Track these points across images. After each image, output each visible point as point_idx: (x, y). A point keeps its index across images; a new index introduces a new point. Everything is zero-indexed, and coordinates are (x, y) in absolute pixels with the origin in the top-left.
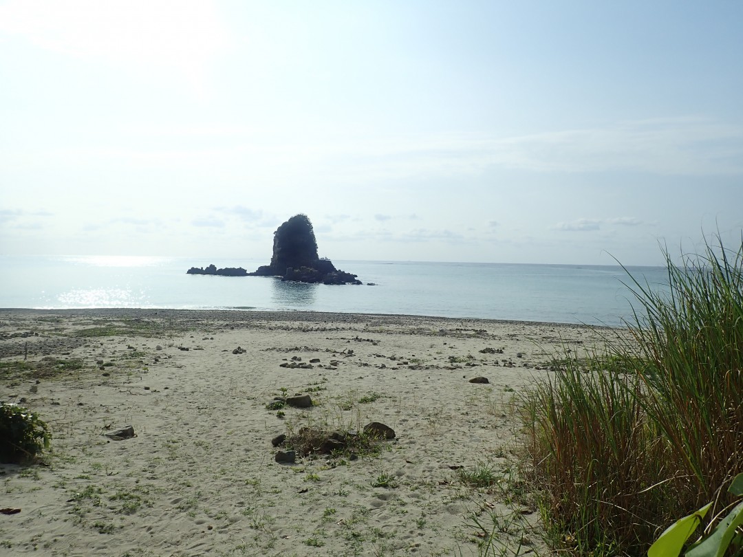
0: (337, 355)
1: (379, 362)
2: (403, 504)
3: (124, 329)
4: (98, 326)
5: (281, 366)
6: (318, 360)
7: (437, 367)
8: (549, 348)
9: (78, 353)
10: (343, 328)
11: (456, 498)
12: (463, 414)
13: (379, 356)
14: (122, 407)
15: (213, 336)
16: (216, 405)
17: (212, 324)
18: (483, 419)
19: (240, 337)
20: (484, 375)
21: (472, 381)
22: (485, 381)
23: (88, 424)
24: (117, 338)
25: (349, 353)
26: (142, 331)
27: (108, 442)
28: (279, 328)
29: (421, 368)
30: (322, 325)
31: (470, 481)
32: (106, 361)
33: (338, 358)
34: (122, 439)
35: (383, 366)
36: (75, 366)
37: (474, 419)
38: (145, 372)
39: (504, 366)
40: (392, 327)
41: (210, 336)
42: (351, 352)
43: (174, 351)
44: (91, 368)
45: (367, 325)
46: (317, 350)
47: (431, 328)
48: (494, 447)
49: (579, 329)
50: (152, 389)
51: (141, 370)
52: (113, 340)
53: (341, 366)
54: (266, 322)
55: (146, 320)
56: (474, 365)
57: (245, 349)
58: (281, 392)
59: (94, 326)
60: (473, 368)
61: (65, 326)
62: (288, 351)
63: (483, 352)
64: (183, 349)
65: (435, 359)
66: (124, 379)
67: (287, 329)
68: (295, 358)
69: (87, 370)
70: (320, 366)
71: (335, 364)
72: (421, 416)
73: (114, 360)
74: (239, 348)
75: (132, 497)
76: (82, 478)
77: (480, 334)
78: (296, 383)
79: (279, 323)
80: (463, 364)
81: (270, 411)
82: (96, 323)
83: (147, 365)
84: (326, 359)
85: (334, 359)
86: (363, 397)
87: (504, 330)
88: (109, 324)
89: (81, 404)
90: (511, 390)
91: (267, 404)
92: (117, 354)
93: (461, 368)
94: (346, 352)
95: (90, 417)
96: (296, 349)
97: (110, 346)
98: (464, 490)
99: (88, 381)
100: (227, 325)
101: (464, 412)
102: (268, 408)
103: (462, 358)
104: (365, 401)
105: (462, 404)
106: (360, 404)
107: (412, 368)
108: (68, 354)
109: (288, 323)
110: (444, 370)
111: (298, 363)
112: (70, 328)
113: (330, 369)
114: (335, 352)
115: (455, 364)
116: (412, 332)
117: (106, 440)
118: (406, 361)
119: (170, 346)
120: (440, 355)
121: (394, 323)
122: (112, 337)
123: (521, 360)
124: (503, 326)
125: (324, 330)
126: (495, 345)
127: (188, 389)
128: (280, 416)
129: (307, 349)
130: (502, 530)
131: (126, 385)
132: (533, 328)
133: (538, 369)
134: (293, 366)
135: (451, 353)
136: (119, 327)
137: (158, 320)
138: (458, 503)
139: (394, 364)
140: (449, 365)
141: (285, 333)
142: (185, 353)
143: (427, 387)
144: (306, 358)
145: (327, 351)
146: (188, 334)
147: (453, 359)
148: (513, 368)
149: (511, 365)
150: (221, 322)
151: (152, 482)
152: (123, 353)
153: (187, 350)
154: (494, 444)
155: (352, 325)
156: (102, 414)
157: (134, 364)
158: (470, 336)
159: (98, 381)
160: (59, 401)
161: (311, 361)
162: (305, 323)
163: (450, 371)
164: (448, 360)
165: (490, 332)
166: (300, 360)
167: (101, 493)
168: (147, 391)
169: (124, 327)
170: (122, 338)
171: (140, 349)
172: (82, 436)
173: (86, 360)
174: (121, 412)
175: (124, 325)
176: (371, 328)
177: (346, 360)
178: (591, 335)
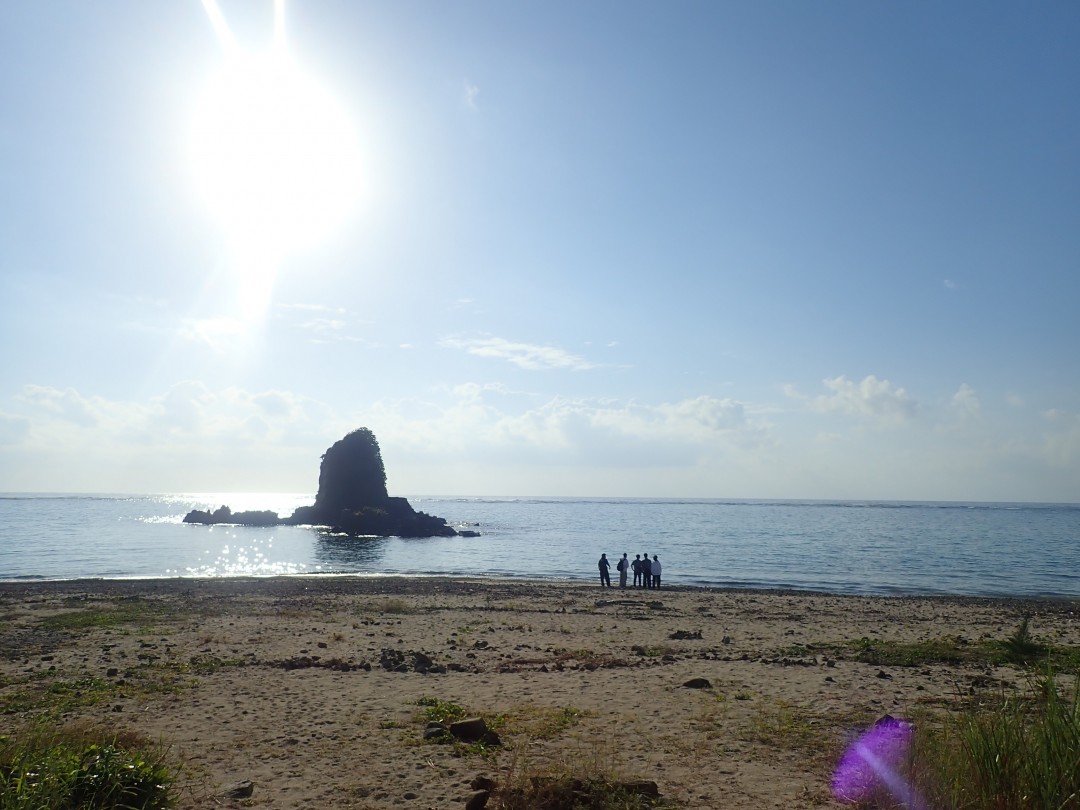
3: (120, 613)
8: (760, 628)
20: (698, 675)
21: (688, 686)
22: (705, 684)
30: (428, 601)
32: (122, 669)
39: (716, 658)
49: (790, 598)
55: (147, 597)
56: (674, 659)
59: (66, 611)
60: (676, 664)
61: (19, 610)
63: (673, 637)
65: (612, 650)
77: (655, 609)
80: (657, 658)
87: (685, 600)
93: (658, 664)
103: (651, 648)
112: (27, 614)
115: (646, 658)
126: (685, 626)
133: (766, 662)
135: (632, 641)
137: (165, 598)
140: (638, 659)
147: (640, 651)
148: (730, 662)
152: (138, 655)
164: (633, 652)
165: (668, 606)
170: (123, 629)
171: (161, 647)
175: (114, 607)
178: (807, 605)
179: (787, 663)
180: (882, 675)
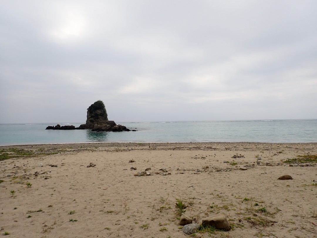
6: (150, 169)
17: (65, 150)
57: (95, 164)
64: (52, 166)
70: (156, 173)
74: (91, 163)
79: (103, 148)
83: (29, 180)
87: (218, 146)
88: (4, 153)
100: (74, 151)
122: (5, 161)
136: (11, 154)
137: (34, 150)
142: (54, 168)
146: (53, 156)
150: (70, 149)
153: (56, 166)
161: (146, 170)
169: (14, 154)
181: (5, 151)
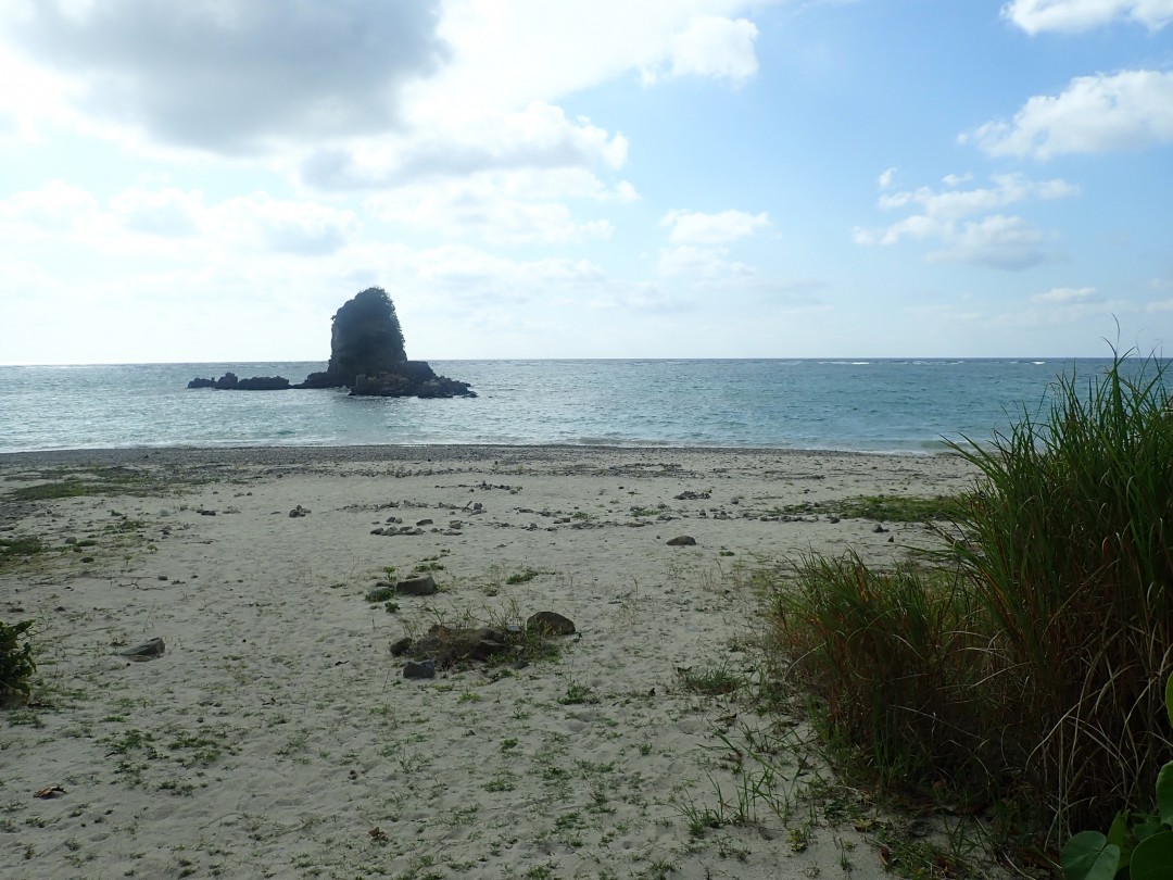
0: (458, 512)
1: (527, 519)
2: (614, 725)
3: (98, 484)
4: (51, 481)
5: (373, 533)
6: (430, 522)
7: (616, 525)
8: (775, 488)
9: (29, 526)
10: (460, 470)
11: (686, 711)
12: (667, 592)
13: (525, 511)
14: (129, 610)
15: (251, 490)
16: (286, 598)
17: (244, 471)
18: (698, 598)
19: (297, 490)
20: (687, 533)
21: (670, 543)
22: (690, 541)
23: (84, 639)
24: (89, 500)
25: (475, 508)
26: (129, 486)
27: (129, 665)
28: (357, 472)
29: (591, 526)
30: (426, 466)
31: (701, 686)
32: (81, 537)
33: (460, 516)
34: (148, 660)
35: (533, 527)
36: (29, 548)
37: (685, 598)
38: (152, 553)
39: (715, 517)
40: (535, 465)
41: (245, 489)
42: (478, 507)
43: (189, 518)
44: (57, 549)
45: (496, 463)
46: (425, 506)
47: (596, 463)
48: (722, 637)
49: (817, 458)
50: (171, 579)
51: (144, 549)
52: (82, 503)
53: (466, 529)
54: (333, 464)
55: (132, 468)
56: (670, 519)
57: (308, 508)
58: (385, 574)
59: (43, 482)
60: (669, 523)
62: (378, 509)
63: (681, 498)
64: (205, 513)
65: (610, 511)
66: (118, 565)
67: (369, 474)
68: (392, 520)
69: (52, 554)
70: (435, 531)
71: (457, 525)
72: (607, 599)
73: (94, 536)
74: (299, 507)
75: (204, 743)
76: (112, 720)
77: (671, 470)
78: (404, 558)
79: (356, 465)
80: (653, 518)
81: (374, 604)
82: (47, 475)
83: (152, 540)
84: (443, 520)
85: (454, 518)
86: (513, 575)
87: (706, 462)
88: (69, 476)
89: (61, 609)
90: (731, 554)
91: (366, 593)
92: (95, 526)
93: (650, 523)
94: (472, 506)
95: (82, 628)
96: (392, 505)
97: (79, 513)
98: (696, 700)
99: (60, 571)
100: (270, 471)
101: (669, 589)
102: (368, 599)
103: (650, 509)
104: (515, 581)
105: (662, 579)
106: (511, 586)
107: (578, 527)
108: (11, 529)
109: (368, 465)
110: (626, 527)
111: (399, 527)
112: (2, 485)
113: (451, 534)
114: (454, 508)
115: (640, 518)
116: (568, 472)
117: (123, 661)
118: (566, 516)
119: (182, 509)
120: (616, 505)
121: (539, 459)
122: (79, 499)
123: (738, 507)
124: (704, 456)
125: (430, 473)
126: (697, 486)
127: (232, 577)
128: (392, 609)
129: (408, 504)
130: (760, 750)
131: (125, 574)
132: (749, 458)
133: (764, 520)
134: (392, 533)
135: (634, 502)
136: (88, 481)
137: (153, 468)
138: (692, 718)
139: (549, 522)
140: (632, 520)
141: (368, 481)
142: (209, 519)
143: (606, 555)
144: (410, 519)
145: (441, 506)
146: (208, 489)
147: (637, 512)
148: (728, 521)
149: (724, 515)
150: (261, 467)
151: (224, 720)
152: (104, 525)
153: (213, 514)
154: (722, 632)
155: (473, 464)
156: (102, 623)
157: (129, 541)
158: (657, 475)
159: (77, 570)
160: (21, 606)
161: (419, 524)
162: (397, 464)
163: (635, 529)
164: (630, 513)
165: (686, 468)
166: (400, 522)
167: (153, 741)
168: (164, 583)
169: (95, 481)
170: (97, 500)
171: (133, 517)
172: (81, 659)
173: (45, 538)
174: (132, 618)
175: (95, 477)
176: (502, 468)
177: (473, 519)
178: (835, 465)
179: (786, 520)
180: (879, 530)
181: (71, 472)
